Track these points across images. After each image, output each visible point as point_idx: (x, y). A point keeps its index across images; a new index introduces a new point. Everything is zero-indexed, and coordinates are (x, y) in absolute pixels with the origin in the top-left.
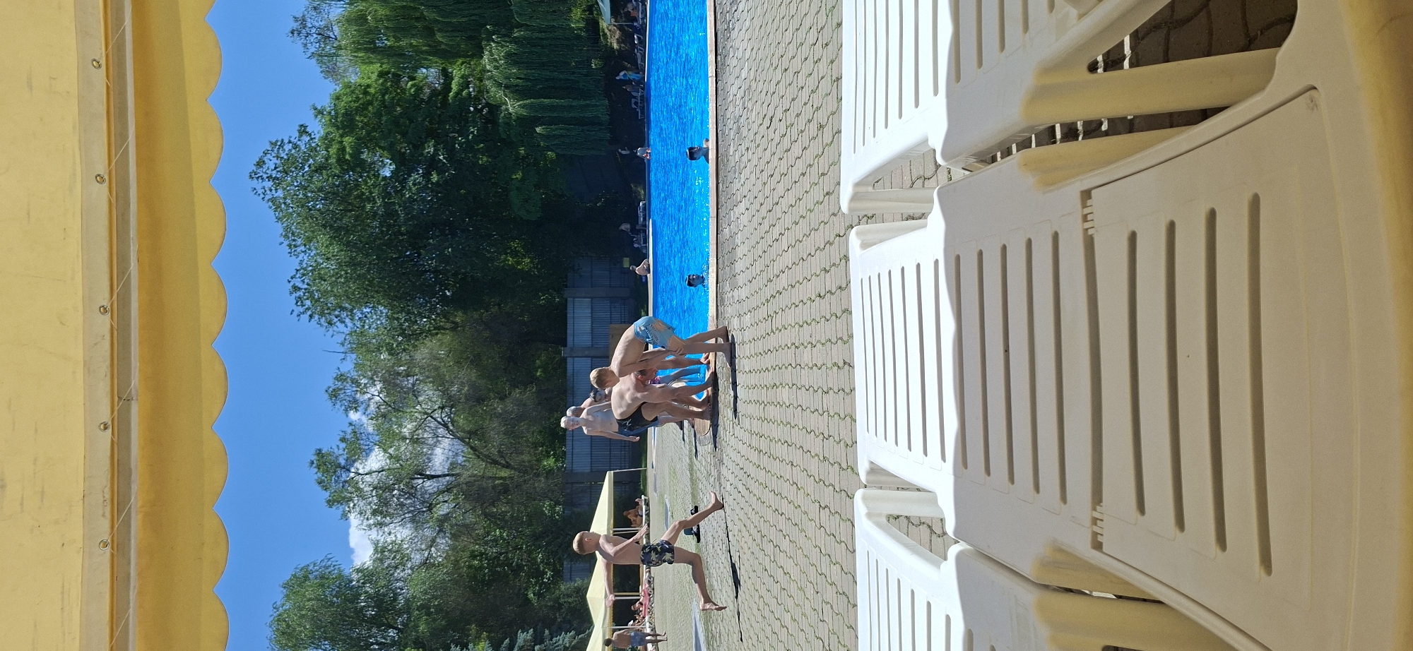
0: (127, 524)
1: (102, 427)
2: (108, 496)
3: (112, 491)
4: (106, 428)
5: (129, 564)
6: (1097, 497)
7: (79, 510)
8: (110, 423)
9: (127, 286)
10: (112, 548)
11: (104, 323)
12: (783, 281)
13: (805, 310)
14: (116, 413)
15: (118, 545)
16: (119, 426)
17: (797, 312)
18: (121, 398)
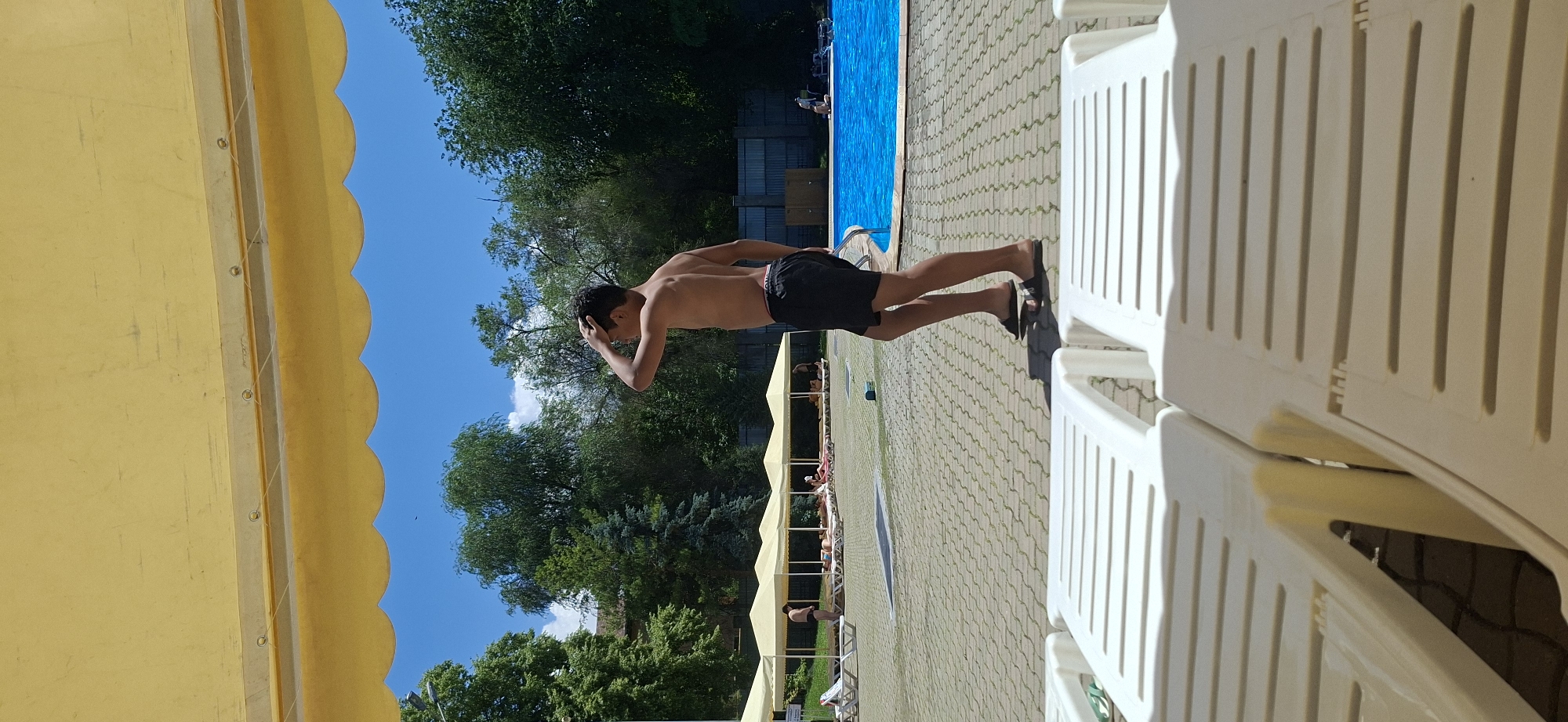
0: (268, 374)
1: (233, 271)
2: (247, 345)
3: (251, 340)
4: (237, 273)
5: (275, 414)
6: (1341, 351)
7: (217, 358)
8: (241, 267)
9: (244, 118)
10: (257, 399)
11: (224, 159)
12: (984, 110)
13: (1007, 145)
14: (246, 256)
15: (263, 395)
16: (252, 270)
17: (998, 148)
18: (251, 242)
